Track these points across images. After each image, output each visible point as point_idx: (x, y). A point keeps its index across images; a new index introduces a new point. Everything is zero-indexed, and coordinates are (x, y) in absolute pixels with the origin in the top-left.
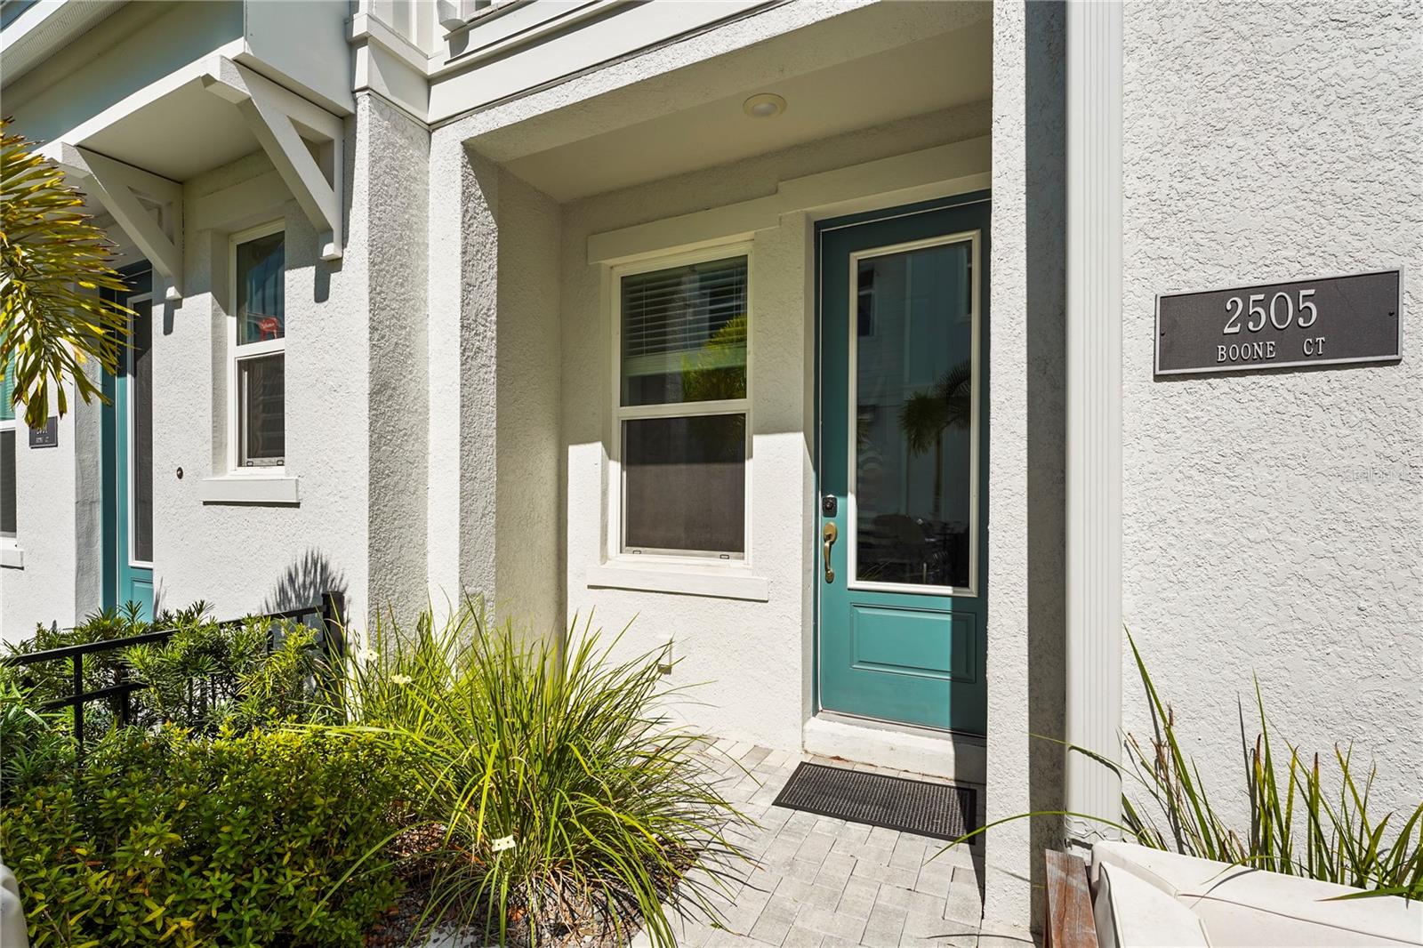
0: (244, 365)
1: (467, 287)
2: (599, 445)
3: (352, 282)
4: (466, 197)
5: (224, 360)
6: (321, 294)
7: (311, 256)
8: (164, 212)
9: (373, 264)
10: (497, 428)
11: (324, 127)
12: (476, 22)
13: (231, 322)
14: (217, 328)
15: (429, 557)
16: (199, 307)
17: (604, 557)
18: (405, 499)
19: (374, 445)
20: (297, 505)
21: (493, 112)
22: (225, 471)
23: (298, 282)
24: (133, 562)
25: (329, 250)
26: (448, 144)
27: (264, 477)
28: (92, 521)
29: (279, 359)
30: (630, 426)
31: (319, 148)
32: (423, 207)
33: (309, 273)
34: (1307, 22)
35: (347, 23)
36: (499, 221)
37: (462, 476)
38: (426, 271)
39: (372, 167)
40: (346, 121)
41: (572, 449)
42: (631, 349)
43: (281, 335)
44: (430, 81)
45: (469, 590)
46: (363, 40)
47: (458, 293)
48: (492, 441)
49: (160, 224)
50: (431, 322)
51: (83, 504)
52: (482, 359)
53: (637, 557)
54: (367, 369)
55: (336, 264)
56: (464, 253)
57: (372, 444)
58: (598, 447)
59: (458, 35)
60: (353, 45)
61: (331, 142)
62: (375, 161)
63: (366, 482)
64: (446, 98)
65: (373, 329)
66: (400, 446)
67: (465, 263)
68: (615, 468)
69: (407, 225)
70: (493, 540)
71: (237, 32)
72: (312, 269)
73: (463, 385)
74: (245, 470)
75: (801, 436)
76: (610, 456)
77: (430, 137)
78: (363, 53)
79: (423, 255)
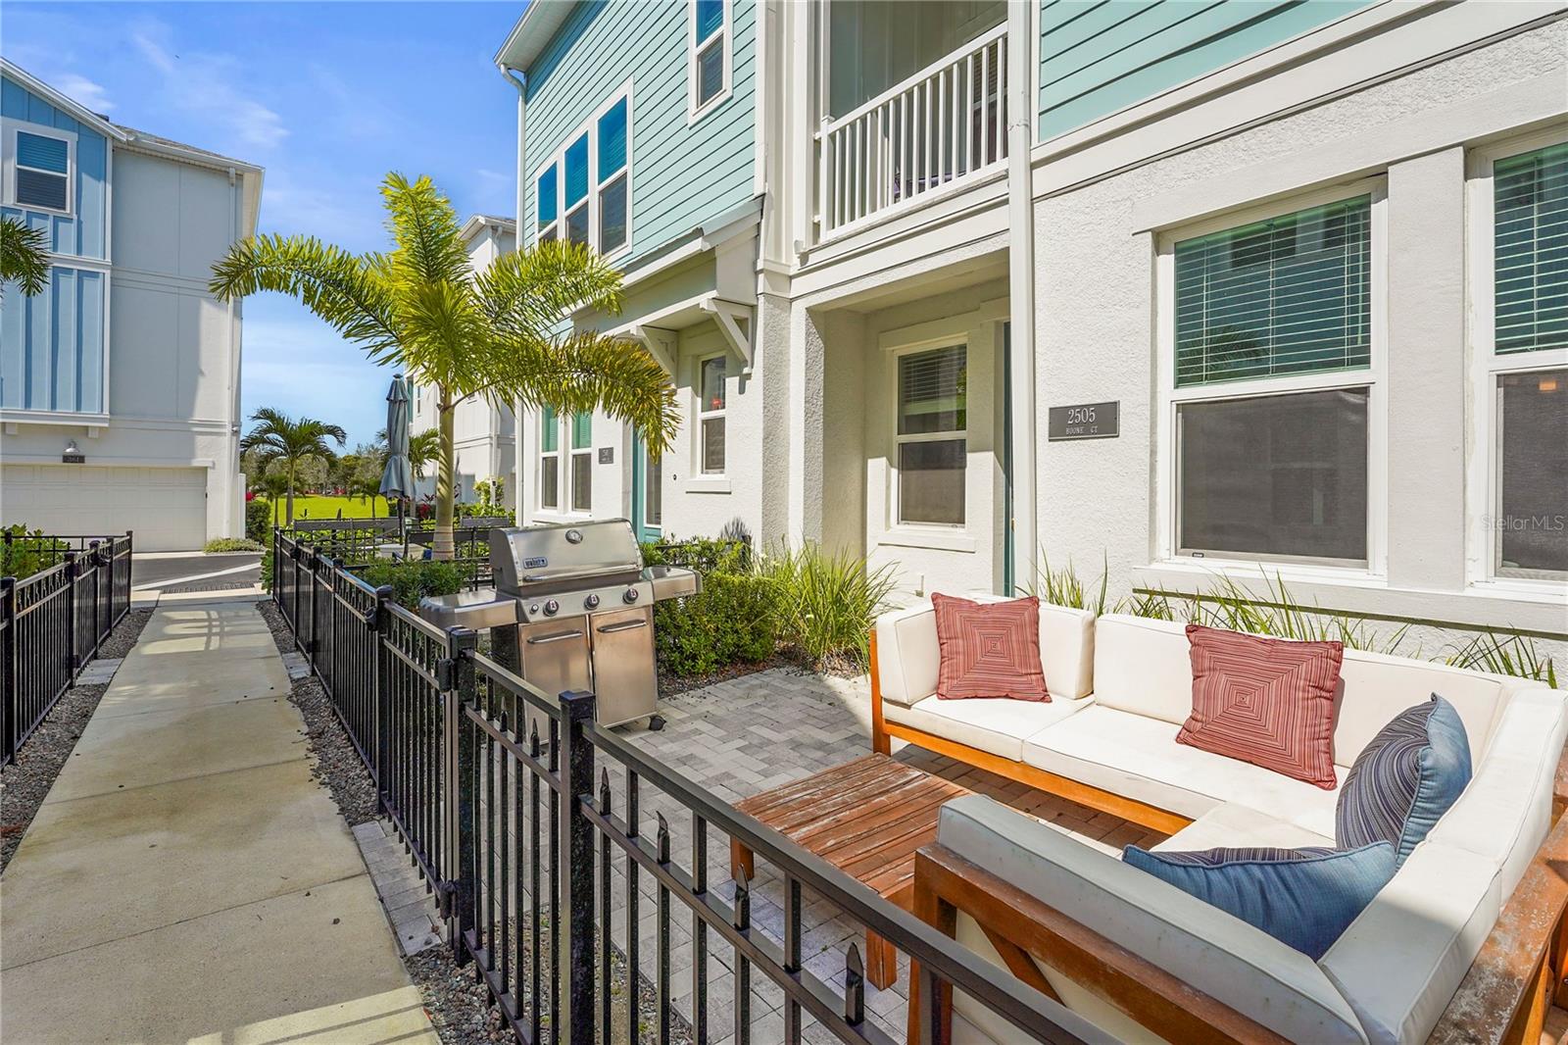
0: (706, 422)
1: (808, 381)
2: (884, 459)
3: (755, 385)
4: (808, 334)
5: (696, 419)
6: (742, 390)
7: (737, 372)
8: (669, 345)
9: (765, 376)
10: (824, 453)
11: (743, 313)
12: (812, 251)
13: (699, 400)
14: (693, 403)
15: (790, 521)
16: (685, 395)
17: (888, 526)
18: (778, 490)
19: (765, 464)
20: (730, 493)
21: (820, 294)
22: (695, 477)
23: (732, 383)
24: (646, 525)
25: (746, 370)
26: (799, 310)
27: (714, 479)
28: (628, 502)
29: (722, 420)
30: (904, 448)
31: (741, 323)
32: (788, 342)
33: (737, 379)
34: (1093, 305)
35: (755, 264)
36: (825, 343)
37: (805, 479)
38: (789, 373)
39: (765, 328)
40: (753, 308)
41: (870, 461)
42: (905, 398)
43: (724, 407)
44: (791, 278)
45: (807, 538)
46: (761, 271)
47: (804, 384)
48: (821, 460)
49: (667, 350)
50: (791, 399)
51: (625, 493)
52: (815, 417)
53: (907, 527)
54: (762, 427)
55: (749, 376)
56: (806, 364)
57: (764, 463)
58: (884, 460)
59: (804, 257)
60: (757, 273)
61: (747, 319)
62: (766, 325)
63: (761, 482)
64: (799, 287)
65: (765, 407)
66: (776, 464)
67: (807, 369)
68: (894, 472)
69: (781, 353)
70: (821, 512)
71: (714, 288)
72: (738, 378)
73: (806, 432)
74: (704, 475)
75: (991, 454)
76: (891, 465)
77: (791, 282)
78: (761, 277)
79: (788, 366)
